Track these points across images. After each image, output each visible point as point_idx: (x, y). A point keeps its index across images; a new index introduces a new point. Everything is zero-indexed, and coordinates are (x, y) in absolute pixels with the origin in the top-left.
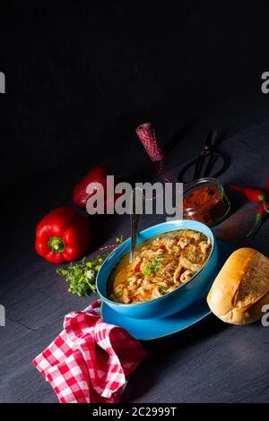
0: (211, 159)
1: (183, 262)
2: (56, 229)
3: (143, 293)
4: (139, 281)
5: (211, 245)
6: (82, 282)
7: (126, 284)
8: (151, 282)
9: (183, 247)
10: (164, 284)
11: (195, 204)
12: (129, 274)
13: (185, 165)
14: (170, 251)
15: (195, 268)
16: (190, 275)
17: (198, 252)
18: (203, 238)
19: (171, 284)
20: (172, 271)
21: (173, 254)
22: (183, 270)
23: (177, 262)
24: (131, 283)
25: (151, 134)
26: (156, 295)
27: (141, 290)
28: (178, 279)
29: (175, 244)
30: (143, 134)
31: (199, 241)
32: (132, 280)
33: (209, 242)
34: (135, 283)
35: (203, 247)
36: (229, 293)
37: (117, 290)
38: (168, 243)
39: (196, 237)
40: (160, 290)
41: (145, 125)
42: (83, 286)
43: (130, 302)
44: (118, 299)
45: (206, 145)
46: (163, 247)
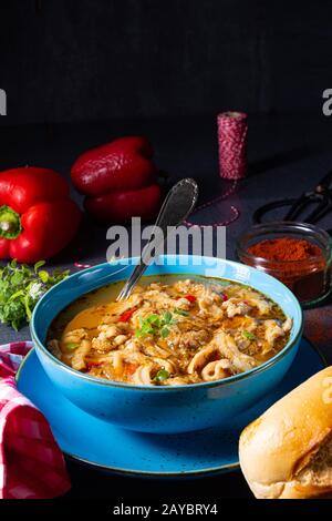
0: (320, 208)
1: (221, 341)
2: (19, 196)
3: (116, 364)
4: (120, 339)
5: (287, 333)
6: (17, 300)
7: (93, 332)
8: (141, 351)
9: (231, 313)
10: (166, 366)
11: (275, 257)
12: (107, 319)
13: (272, 200)
14: (202, 310)
15: (242, 362)
16: (227, 372)
17: (258, 334)
18: (277, 314)
19: (182, 372)
20: (192, 349)
21: (206, 318)
22: (215, 356)
23: (209, 338)
24: (102, 336)
25: (238, 132)
26: (141, 379)
27: (114, 357)
28: (199, 369)
29: (219, 303)
30: (227, 125)
31: (265, 317)
32: (107, 331)
33: (286, 326)
34: (111, 340)
35: (272, 330)
36: (297, 445)
37: (71, 336)
38: (204, 296)
39: (263, 308)
40: (153, 374)
41: (236, 115)
42: (15, 306)
43: (85, 370)
44: (62, 353)
45: (321, 184)
46: (192, 299)
